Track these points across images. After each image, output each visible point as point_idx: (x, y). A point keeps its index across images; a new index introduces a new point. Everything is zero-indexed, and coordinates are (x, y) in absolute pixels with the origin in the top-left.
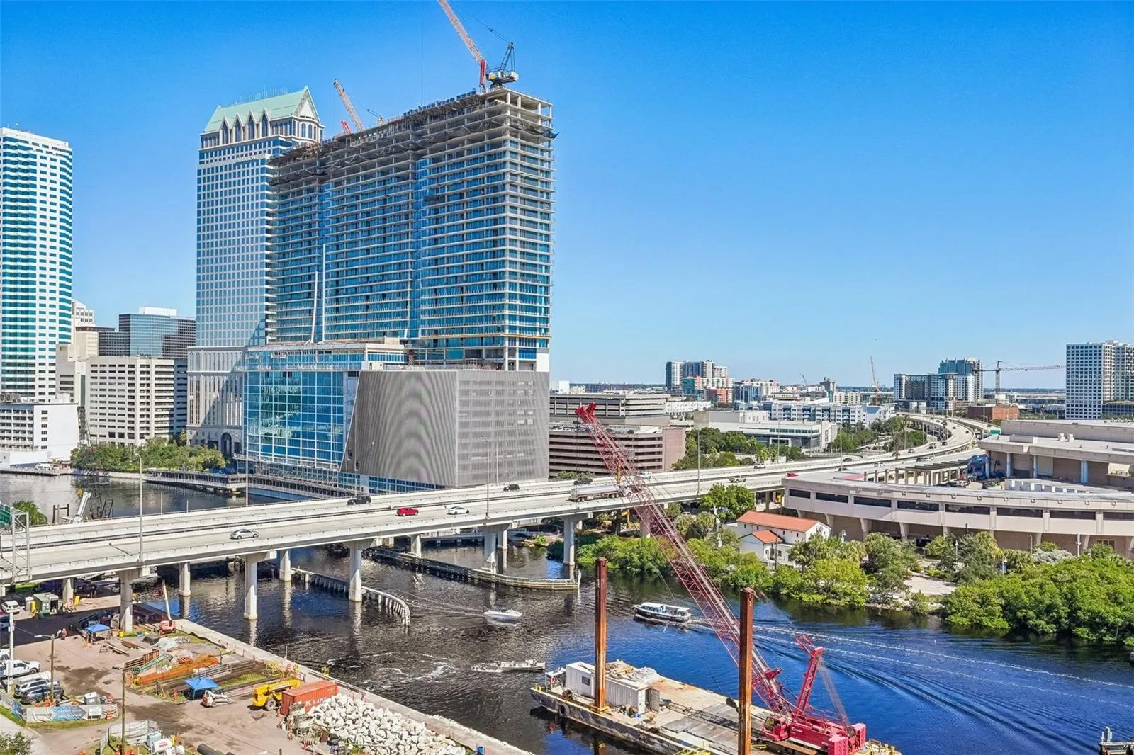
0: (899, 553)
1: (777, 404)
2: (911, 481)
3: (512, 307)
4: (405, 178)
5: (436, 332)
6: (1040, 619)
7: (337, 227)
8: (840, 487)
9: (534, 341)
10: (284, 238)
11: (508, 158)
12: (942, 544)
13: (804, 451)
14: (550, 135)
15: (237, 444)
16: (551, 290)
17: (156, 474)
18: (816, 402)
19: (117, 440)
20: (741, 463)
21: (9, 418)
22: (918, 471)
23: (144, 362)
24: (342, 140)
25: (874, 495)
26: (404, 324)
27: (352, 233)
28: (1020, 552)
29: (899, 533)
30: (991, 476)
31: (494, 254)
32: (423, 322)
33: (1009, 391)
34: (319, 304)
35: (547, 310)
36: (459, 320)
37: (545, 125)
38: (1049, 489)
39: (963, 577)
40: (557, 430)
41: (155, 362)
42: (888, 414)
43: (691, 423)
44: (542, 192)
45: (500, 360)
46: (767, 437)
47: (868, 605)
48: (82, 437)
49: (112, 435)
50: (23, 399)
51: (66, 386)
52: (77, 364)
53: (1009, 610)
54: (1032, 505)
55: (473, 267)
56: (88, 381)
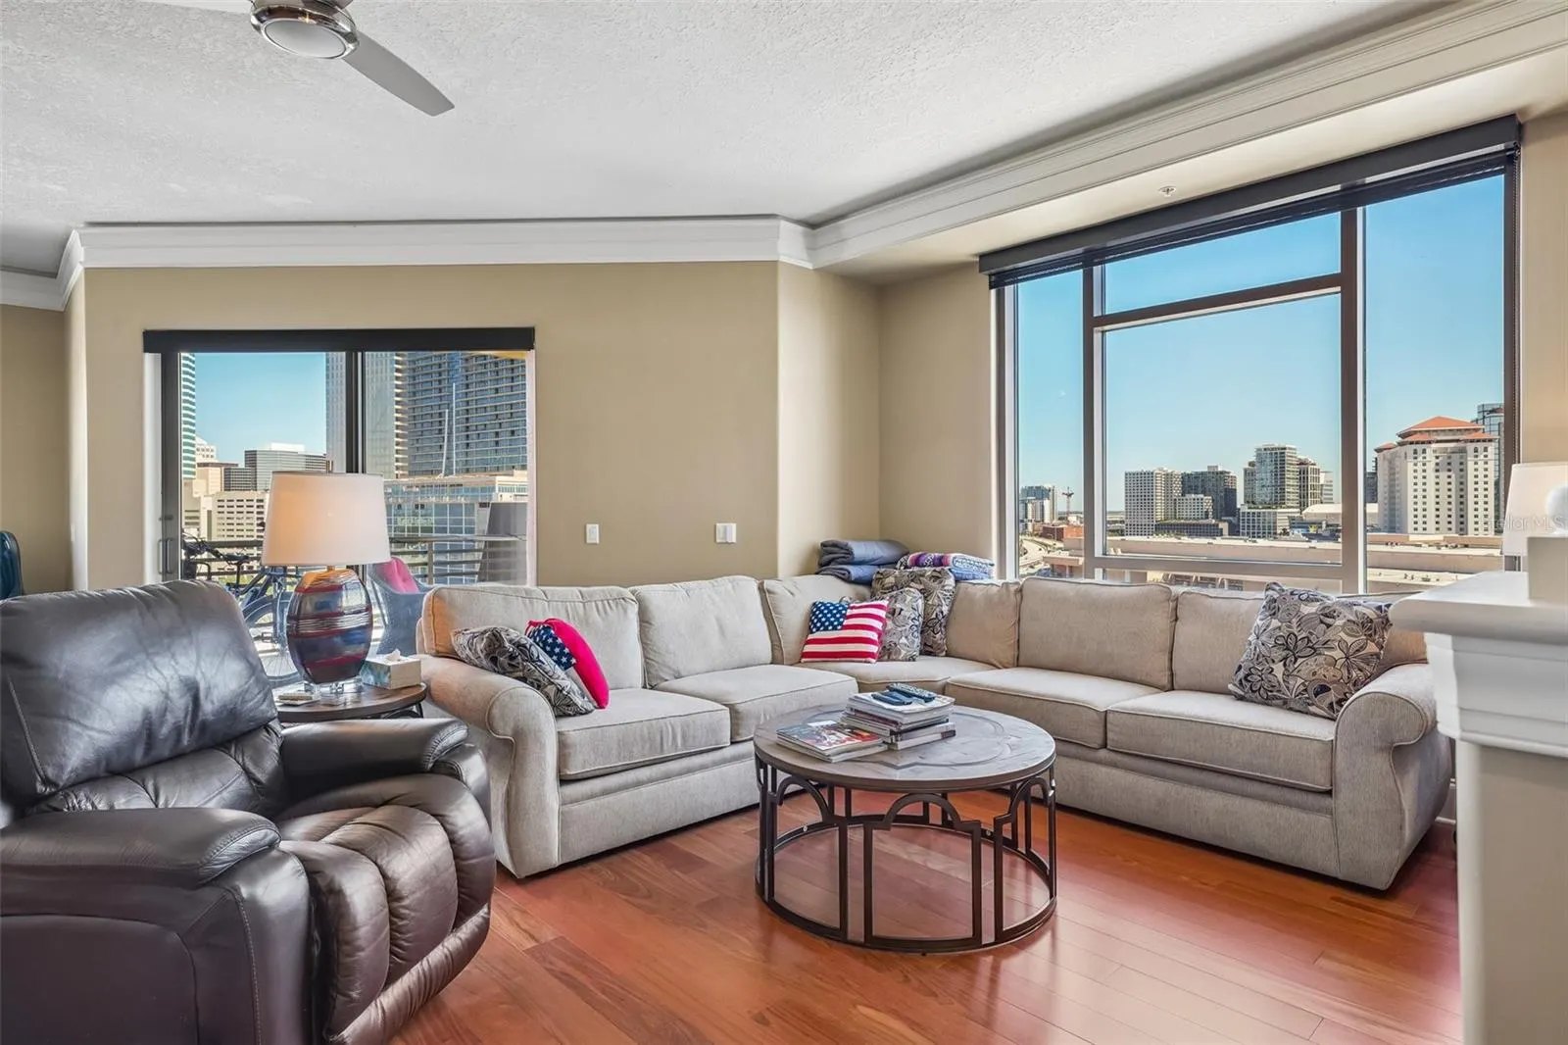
34: (449, 441)
51: (192, 521)
52: (203, 500)
56: (215, 515)
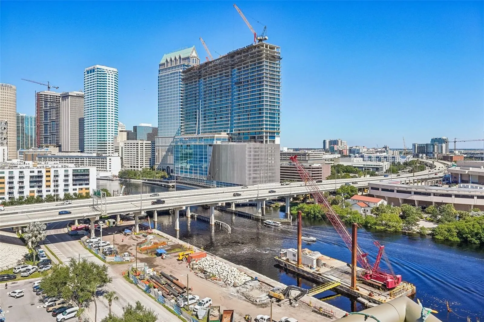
0: (415, 211)
1: (366, 155)
2: (420, 184)
3: (266, 121)
4: (228, 76)
5: (239, 130)
6: (473, 238)
7: (205, 94)
8: (391, 186)
9: (274, 133)
10: (187, 99)
11: (264, 67)
12: (432, 208)
13: (376, 173)
14: (280, 58)
15: (172, 170)
16: (281, 114)
17: (145, 180)
18: (381, 154)
19: (133, 168)
20: (352, 177)
21: (99, 161)
22: (422, 180)
23: (141, 142)
24: (206, 64)
25: (405, 189)
26: (228, 128)
27: (210, 96)
28: (465, 212)
29: (415, 204)
30: (452, 183)
31: (260, 102)
32: (235, 127)
33: (460, 150)
34: (199, 121)
35: (279, 122)
36: (248, 126)
37: (277, 55)
38: (476, 188)
39: (441, 221)
40: (283, 165)
41: (145, 142)
42: (410, 159)
43: (333, 162)
44: (277, 79)
45: (262, 140)
46: (362, 167)
47: (402, 231)
48: (122, 167)
49: (131, 167)
50: (104, 155)
51: (117, 150)
52: (120, 143)
53: (460, 234)
54: (469, 194)
55: (252, 107)
56: (124, 149)
